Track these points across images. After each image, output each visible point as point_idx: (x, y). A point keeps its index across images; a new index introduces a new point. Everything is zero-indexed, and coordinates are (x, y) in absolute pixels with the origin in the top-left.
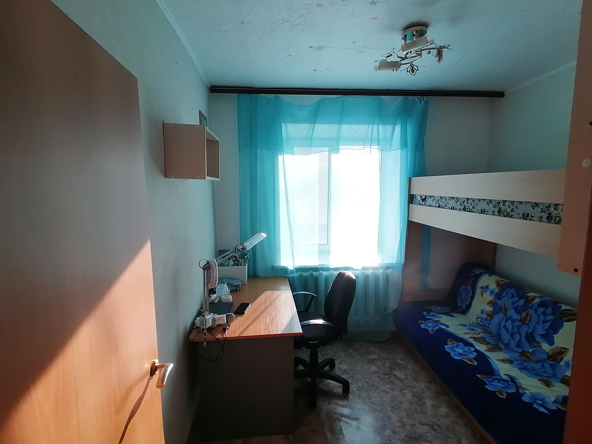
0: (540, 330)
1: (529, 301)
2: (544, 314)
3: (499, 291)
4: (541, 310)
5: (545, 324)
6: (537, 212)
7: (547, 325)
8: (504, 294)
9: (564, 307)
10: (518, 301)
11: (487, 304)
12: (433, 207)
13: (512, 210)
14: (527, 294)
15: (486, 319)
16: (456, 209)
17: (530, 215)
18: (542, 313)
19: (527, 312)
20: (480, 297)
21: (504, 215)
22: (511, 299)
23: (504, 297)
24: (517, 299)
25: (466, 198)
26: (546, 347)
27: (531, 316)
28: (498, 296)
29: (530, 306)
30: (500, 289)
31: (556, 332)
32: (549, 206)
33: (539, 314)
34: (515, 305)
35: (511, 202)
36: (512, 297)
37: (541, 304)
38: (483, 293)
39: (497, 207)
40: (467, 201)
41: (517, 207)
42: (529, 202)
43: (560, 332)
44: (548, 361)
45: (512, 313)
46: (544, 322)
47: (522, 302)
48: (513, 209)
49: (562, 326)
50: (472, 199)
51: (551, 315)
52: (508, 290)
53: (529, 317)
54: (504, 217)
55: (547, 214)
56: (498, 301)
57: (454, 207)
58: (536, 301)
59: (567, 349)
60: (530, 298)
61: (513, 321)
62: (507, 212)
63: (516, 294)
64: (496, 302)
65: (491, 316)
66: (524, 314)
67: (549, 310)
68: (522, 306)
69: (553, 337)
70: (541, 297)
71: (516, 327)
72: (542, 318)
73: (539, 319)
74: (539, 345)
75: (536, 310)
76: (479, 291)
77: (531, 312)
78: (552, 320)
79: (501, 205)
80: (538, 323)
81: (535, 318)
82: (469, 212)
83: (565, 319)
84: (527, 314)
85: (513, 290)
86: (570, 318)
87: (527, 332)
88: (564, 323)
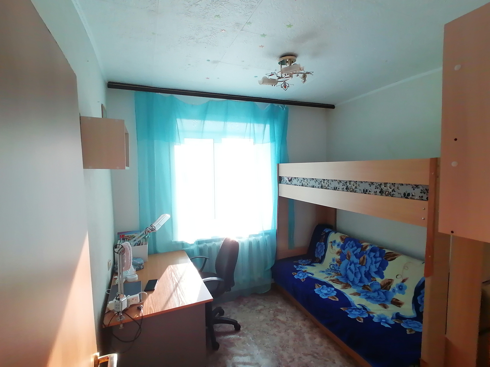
0: (374, 269)
1: (364, 249)
2: (375, 257)
3: (343, 244)
4: (372, 254)
5: (376, 264)
6: (373, 188)
7: (378, 265)
8: (347, 246)
9: (387, 251)
10: (357, 250)
11: (336, 254)
12: (297, 185)
13: (356, 188)
14: (362, 244)
15: (337, 265)
16: (315, 187)
17: (368, 191)
18: (373, 257)
19: (363, 257)
20: (331, 250)
21: (350, 190)
22: (352, 248)
23: (347, 247)
24: (355, 248)
25: (323, 179)
26: (379, 280)
27: (366, 259)
28: (343, 247)
29: (365, 252)
30: (343, 242)
31: (384, 269)
32: (381, 184)
33: (372, 257)
34: (355, 253)
35: (355, 182)
36: (352, 247)
37: (372, 250)
38: (333, 246)
39: (345, 186)
40: (323, 181)
41: (359, 185)
42: (367, 182)
43: (386, 269)
44: (382, 290)
45: (353, 258)
46: (376, 263)
47: (359, 250)
48: (356, 186)
49: (387, 264)
50: (327, 179)
51: (379, 257)
52: (349, 242)
53: (365, 260)
54: (351, 192)
55: (379, 189)
56: (343, 251)
57: (314, 186)
58: (368, 248)
59: (393, 280)
60: (364, 247)
61: (355, 264)
62: (352, 189)
63: (354, 245)
64: (342, 252)
65: (340, 262)
66: (362, 259)
67: (378, 254)
68: (359, 253)
69: (383, 273)
70: (371, 245)
71: (357, 268)
72: (374, 260)
73: (372, 261)
74: (375, 279)
75: (369, 255)
76: (329, 245)
77: (366, 256)
78: (380, 261)
79: (348, 184)
80: (372, 263)
81: (369, 261)
82: (325, 189)
83: (389, 259)
84: (364, 258)
85: (352, 242)
86: (392, 258)
87: (365, 271)
88: (389, 262)
